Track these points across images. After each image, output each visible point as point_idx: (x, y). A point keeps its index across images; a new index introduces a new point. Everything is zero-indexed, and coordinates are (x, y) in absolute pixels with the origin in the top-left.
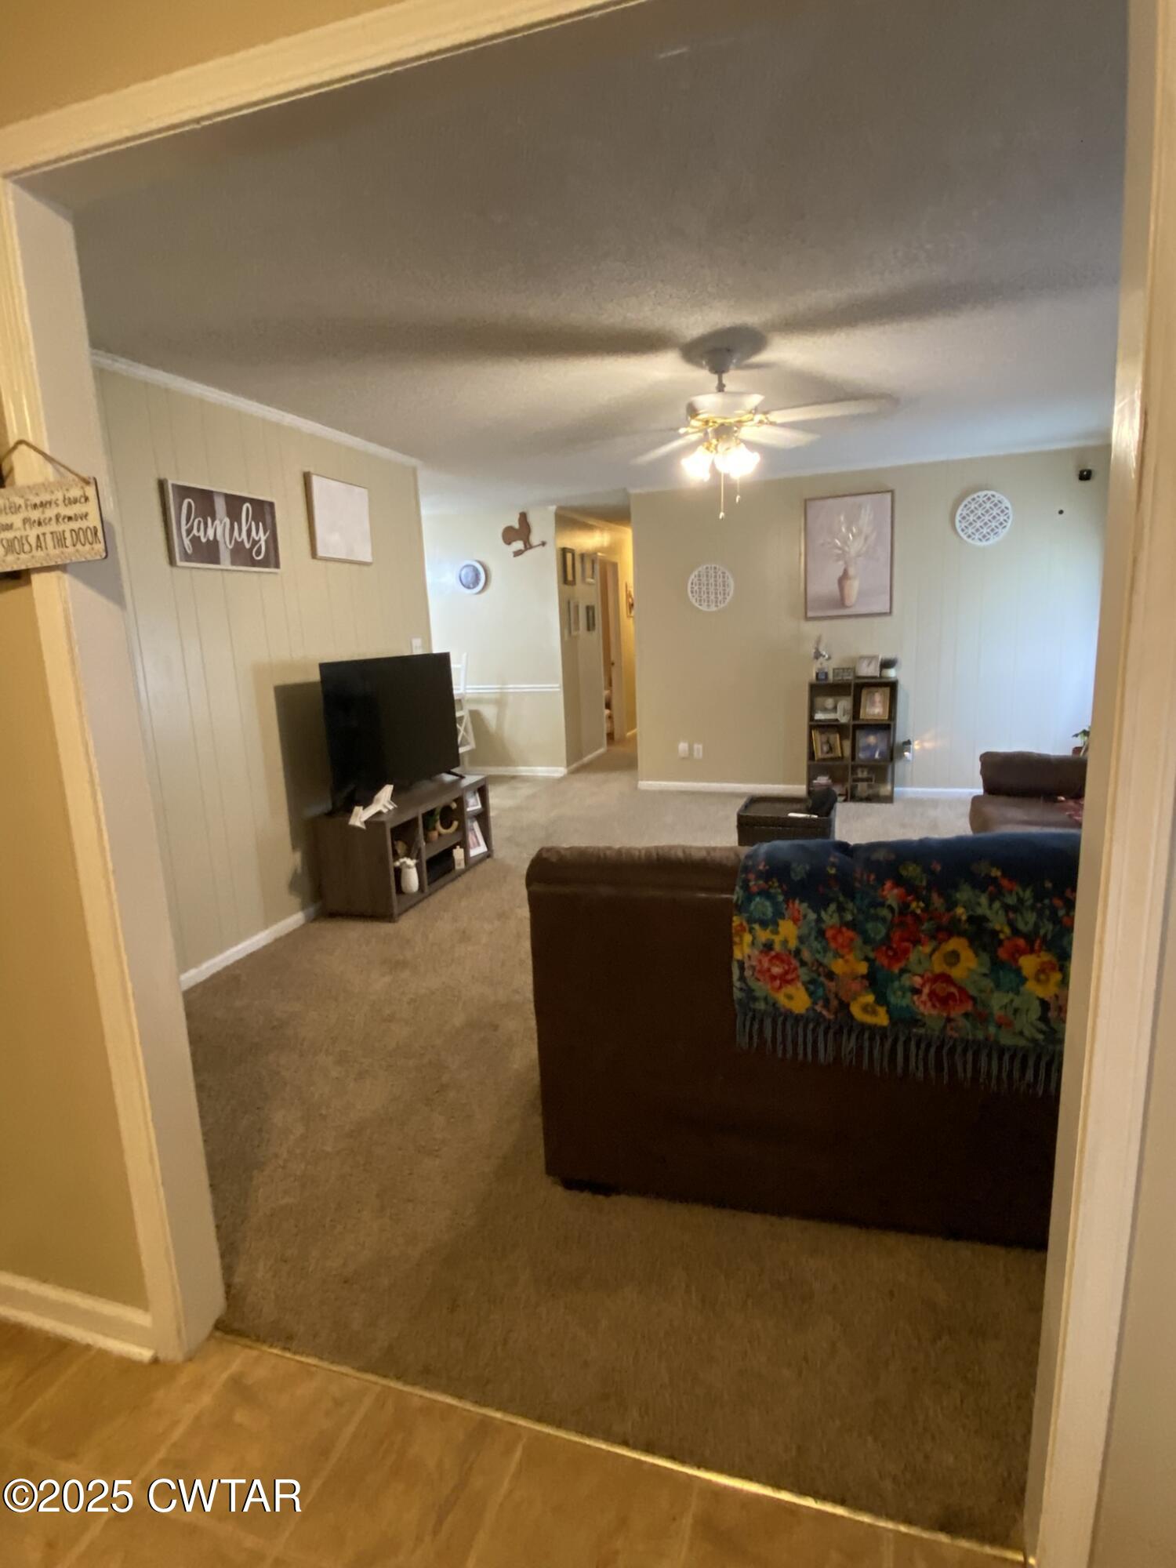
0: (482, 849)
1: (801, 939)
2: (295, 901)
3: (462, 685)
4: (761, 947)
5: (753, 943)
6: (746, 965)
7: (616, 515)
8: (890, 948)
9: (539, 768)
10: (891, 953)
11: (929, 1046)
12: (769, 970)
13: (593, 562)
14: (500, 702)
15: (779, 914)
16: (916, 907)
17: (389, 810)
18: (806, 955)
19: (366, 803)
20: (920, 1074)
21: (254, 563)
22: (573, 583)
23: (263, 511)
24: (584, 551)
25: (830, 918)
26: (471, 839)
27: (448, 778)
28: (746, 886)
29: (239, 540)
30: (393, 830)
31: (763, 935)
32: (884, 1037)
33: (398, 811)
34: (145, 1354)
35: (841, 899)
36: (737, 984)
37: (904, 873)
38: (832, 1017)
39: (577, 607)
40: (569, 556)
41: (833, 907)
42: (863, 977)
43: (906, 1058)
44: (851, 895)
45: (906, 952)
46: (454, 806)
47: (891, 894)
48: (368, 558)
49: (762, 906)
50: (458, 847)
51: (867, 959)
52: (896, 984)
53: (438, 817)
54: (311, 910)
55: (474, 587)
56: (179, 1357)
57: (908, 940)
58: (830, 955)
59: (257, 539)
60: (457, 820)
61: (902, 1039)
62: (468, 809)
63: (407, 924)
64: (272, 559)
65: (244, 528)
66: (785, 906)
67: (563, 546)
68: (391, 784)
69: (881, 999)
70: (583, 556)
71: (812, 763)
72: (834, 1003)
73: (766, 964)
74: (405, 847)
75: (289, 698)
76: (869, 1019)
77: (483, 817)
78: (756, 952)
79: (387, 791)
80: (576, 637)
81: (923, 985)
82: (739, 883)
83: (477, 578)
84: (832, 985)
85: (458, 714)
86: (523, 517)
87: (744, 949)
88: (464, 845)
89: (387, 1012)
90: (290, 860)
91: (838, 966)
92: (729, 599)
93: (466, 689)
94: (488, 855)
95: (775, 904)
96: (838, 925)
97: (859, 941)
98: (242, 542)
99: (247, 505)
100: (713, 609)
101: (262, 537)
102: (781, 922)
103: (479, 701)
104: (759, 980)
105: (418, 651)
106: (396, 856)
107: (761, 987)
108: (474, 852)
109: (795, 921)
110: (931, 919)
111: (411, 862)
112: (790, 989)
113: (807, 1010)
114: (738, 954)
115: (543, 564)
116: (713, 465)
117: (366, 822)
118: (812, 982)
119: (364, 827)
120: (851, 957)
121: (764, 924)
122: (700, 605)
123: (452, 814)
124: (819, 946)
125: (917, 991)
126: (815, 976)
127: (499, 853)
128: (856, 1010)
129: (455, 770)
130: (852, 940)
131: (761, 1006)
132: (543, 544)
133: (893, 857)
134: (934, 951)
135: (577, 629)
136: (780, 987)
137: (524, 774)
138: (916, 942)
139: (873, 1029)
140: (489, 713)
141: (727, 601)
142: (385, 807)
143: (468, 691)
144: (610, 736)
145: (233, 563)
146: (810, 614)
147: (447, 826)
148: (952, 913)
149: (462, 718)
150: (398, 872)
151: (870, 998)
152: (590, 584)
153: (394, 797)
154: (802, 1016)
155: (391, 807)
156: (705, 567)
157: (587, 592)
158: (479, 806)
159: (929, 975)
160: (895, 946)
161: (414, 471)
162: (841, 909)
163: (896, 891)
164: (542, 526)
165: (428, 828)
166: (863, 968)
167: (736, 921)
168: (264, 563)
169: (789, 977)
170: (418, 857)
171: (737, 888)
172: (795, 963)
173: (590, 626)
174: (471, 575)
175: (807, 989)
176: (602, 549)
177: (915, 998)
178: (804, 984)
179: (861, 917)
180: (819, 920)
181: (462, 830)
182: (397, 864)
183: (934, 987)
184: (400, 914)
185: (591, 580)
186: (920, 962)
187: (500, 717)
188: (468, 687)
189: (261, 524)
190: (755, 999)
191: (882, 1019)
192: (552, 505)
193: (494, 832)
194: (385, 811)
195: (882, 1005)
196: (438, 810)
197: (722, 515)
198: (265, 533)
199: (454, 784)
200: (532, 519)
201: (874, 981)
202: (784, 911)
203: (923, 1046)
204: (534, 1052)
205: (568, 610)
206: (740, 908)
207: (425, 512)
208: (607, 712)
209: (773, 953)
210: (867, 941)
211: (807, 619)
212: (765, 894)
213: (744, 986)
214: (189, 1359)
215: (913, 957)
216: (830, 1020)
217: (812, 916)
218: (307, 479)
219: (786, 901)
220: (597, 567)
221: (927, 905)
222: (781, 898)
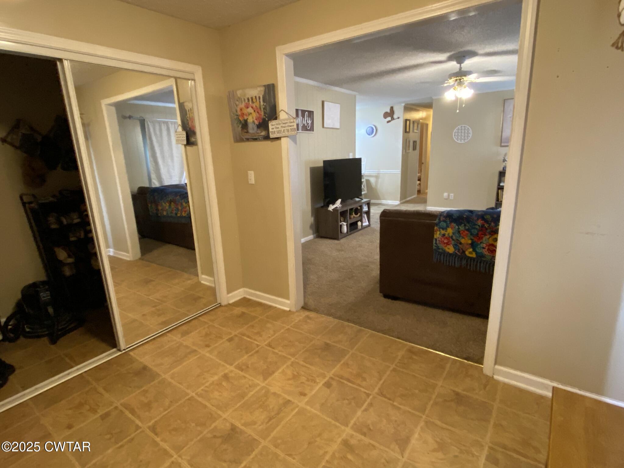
0: (367, 223)
1: (453, 233)
2: (311, 231)
3: (365, 170)
4: (442, 235)
5: (440, 234)
6: (437, 240)
7: (428, 106)
8: (478, 237)
9: (389, 201)
10: (478, 238)
11: (487, 263)
12: (444, 241)
13: (418, 124)
14: (377, 177)
15: (448, 226)
16: (486, 226)
17: (340, 207)
18: (454, 238)
19: (333, 203)
20: (484, 271)
21: (307, 130)
22: (409, 132)
23: (311, 113)
24: (414, 120)
25: (462, 228)
26: (364, 220)
27: (357, 199)
28: (439, 219)
29: (304, 123)
30: (340, 212)
31: (443, 232)
32: (474, 260)
33: (342, 207)
34: (288, 309)
35: (466, 223)
36: (434, 244)
37: (485, 217)
38: (460, 254)
39: (409, 142)
40: (408, 122)
41: (463, 225)
42: (470, 244)
43: (480, 267)
44: (468, 222)
45: (482, 238)
46: (359, 208)
47: (480, 222)
48: (338, 127)
49: (443, 224)
50: (359, 221)
51: (471, 239)
52: (479, 246)
53: (354, 211)
54: (315, 235)
55: (371, 134)
56: (295, 311)
57: (483, 234)
58: (461, 238)
59: (308, 123)
60: (359, 213)
61: (479, 261)
62: (364, 210)
63: (343, 241)
64: (312, 129)
65: (306, 120)
66: (449, 224)
67: (406, 118)
68: (340, 199)
69: (474, 250)
70: (414, 122)
71: (497, 202)
72: (461, 251)
73: (443, 240)
74: (343, 219)
75: (314, 171)
76: (470, 256)
77: (368, 213)
78: (440, 237)
79: (340, 201)
80: (408, 153)
81: (486, 247)
82: (438, 218)
83: (372, 131)
84: (460, 246)
85: (362, 180)
86: (392, 108)
87: (437, 235)
88: (361, 221)
89: (337, 260)
90: (311, 220)
91: (463, 241)
92: (469, 138)
93: (365, 172)
94: (369, 225)
95: (447, 224)
96: (464, 230)
97: (469, 235)
98: (305, 124)
99: (307, 113)
100: (463, 142)
101: (310, 122)
102: (448, 229)
103: (370, 176)
104: (440, 244)
105: (351, 157)
106: (341, 221)
107: (441, 246)
108: (364, 224)
109: (452, 228)
110: (490, 229)
111: (345, 224)
112: (449, 246)
113: (453, 252)
114: (435, 237)
115: (398, 125)
116: (456, 95)
117: (333, 210)
118: (456, 245)
119: (332, 211)
120: (466, 239)
121: (443, 229)
122: (458, 141)
123: (358, 211)
124: (458, 236)
125: (484, 248)
126: (456, 243)
127: (372, 226)
128: (467, 253)
129: (360, 197)
130: (467, 234)
131: (441, 251)
132: (398, 118)
133: (484, 213)
134: (490, 238)
135: (409, 150)
136: (446, 246)
137: (383, 203)
138: (485, 235)
139: (471, 258)
140: (372, 180)
141: (469, 139)
142: (338, 206)
143: (366, 172)
144: (419, 192)
145: (302, 130)
146: (502, 144)
147: (356, 214)
148: (496, 228)
149: (363, 182)
150: (341, 226)
151: (471, 250)
152: (416, 132)
153: (341, 203)
154: (452, 254)
155: (340, 206)
156: (461, 126)
157: (414, 135)
158: (367, 209)
159: (488, 244)
160: (479, 236)
161: (355, 96)
162: (465, 225)
163: (482, 222)
164: (399, 112)
165: (351, 214)
166: (470, 242)
167: (436, 228)
168: (310, 130)
169: (449, 243)
170: (347, 222)
171: (437, 220)
172: (451, 239)
173: (414, 148)
174: (371, 130)
175: (454, 247)
176: (422, 119)
177: (484, 250)
178: (453, 245)
179: (470, 228)
180: (459, 228)
181: (361, 216)
182: (341, 224)
183: (489, 247)
184: (341, 238)
185: (417, 131)
186: (486, 240)
187: (377, 182)
188: (366, 171)
189: (310, 118)
190: (439, 249)
191: (474, 255)
192: (403, 103)
193: (371, 220)
194: (338, 207)
195: (474, 252)
196: (354, 209)
197: (458, 111)
198: (311, 121)
199: (359, 201)
200: (395, 109)
201: (473, 245)
202: (449, 226)
203: (485, 263)
204: (379, 272)
205: (406, 143)
206: (437, 225)
207: (357, 108)
208: (418, 182)
209: (445, 237)
210: (471, 234)
211: (501, 146)
212: (444, 221)
213: (436, 246)
214: (297, 311)
215: (484, 239)
216: (459, 255)
217: (457, 227)
218: (323, 103)
219: (450, 223)
220: (419, 126)
221: (489, 226)
222: (448, 222)
